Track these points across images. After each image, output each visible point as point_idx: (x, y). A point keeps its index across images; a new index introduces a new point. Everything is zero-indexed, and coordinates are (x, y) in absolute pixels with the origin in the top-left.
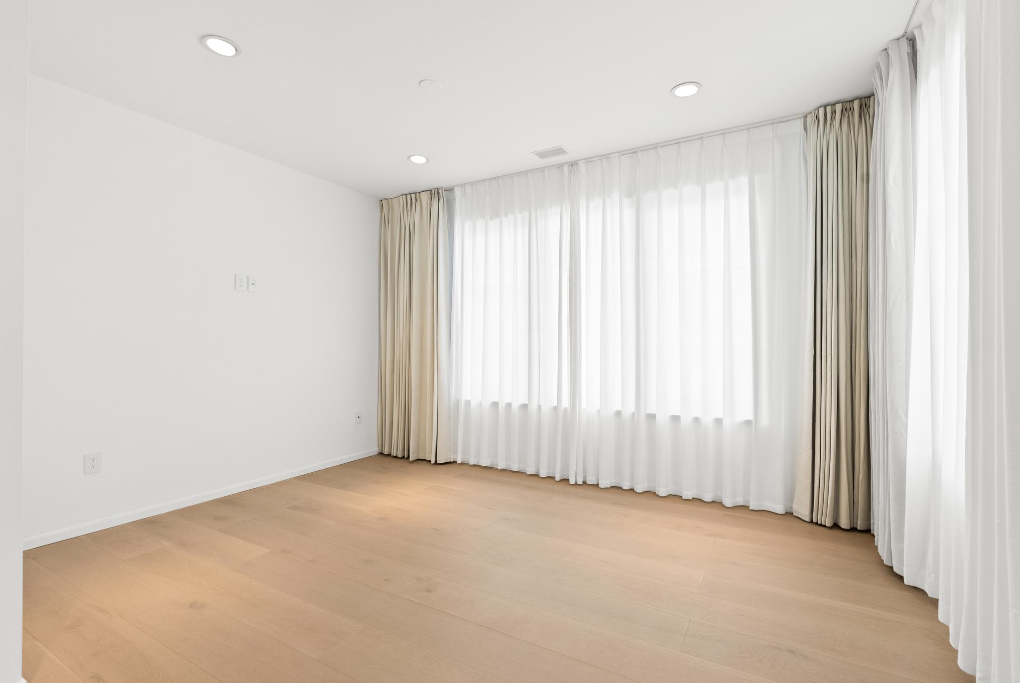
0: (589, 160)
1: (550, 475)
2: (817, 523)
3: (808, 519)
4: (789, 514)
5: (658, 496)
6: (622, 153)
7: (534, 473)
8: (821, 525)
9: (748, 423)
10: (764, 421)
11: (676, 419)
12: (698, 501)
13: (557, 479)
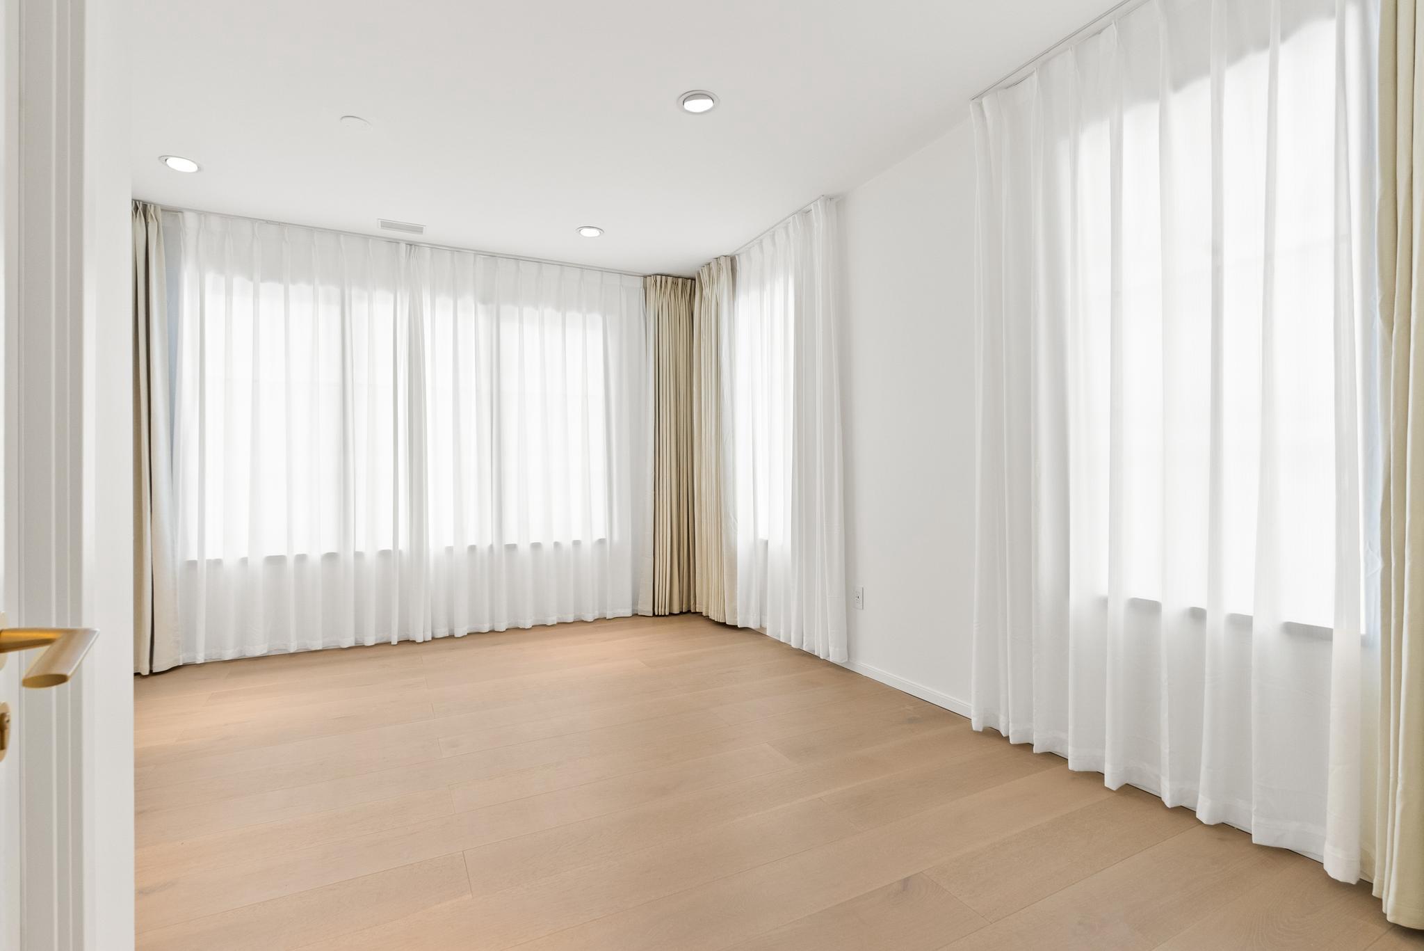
0: (434, 247)
1: (378, 642)
2: (658, 616)
3: (651, 615)
4: (635, 615)
5: (524, 629)
6: (478, 253)
7: (353, 645)
8: (661, 616)
9: (601, 541)
10: (616, 537)
11: (536, 546)
12: (562, 624)
13: (394, 642)
